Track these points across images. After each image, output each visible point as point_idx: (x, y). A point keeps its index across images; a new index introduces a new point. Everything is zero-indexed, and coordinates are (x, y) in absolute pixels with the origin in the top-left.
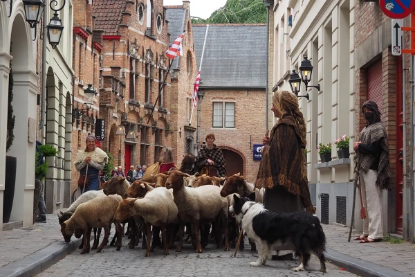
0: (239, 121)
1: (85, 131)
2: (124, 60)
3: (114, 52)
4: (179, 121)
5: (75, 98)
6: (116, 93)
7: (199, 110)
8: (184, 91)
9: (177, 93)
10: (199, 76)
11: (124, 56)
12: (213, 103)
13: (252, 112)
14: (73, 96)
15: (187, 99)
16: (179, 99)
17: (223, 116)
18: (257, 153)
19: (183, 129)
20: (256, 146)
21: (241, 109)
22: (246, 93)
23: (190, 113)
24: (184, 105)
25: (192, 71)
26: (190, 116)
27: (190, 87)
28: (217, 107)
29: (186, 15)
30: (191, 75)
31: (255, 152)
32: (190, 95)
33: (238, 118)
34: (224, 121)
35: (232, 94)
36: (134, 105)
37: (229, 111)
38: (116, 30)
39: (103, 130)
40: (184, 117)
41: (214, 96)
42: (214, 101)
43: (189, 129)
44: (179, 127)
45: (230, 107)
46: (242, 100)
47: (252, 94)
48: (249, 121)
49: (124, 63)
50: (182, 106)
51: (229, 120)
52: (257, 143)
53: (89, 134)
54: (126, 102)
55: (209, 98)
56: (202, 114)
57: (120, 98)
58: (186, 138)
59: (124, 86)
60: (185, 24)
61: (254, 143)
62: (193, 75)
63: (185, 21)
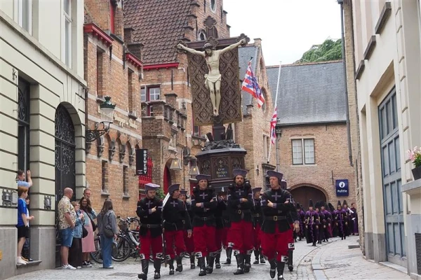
0: (320, 157)
1: (115, 162)
2: (184, 89)
3: (172, 81)
4: (255, 159)
5: (90, 117)
6: (171, 123)
7: (278, 148)
8: (260, 127)
9: (251, 130)
10: (275, 113)
11: (184, 84)
12: (292, 140)
13: (332, 147)
14: (86, 113)
15: (264, 136)
16: (254, 136)
17: (303, 153)
18: (340, 189)
19: (260, 166)
20: (338, 181)
21: (320, 144)
22: (325, 128)
23: (268, 150)
24: (261, 143)
25: (267, 109)
26: (268, 153)
27: (266, 125)
28: (296, 144)
29: (258, 52)
30: (267, 112)
31: (338, 188)
32: (267, 132)
33: (318, 153)
34: (303, 158)
35: (310, 130)
36: (198, 139)
37: (309, 147)
38: (174, 58)
39: (145, 162)
40: (261, 155)
41: (293, 133)
42: (293, 138)
43: (266, 167)
44: (255, 164)
45: (309, 144)
46: (321, 135)
47: (331, 129)
48: (330, 157)
49: (183, 92)
50: (257, 143)
51: (309, 157)
52: (339, 178)
53: (125, 168)
54: (189, 136)
55: (287, 135)
56: (280, 152)
57: (179, 131)
58: (264, 176)
59: (185, 118)
60: (257, 61)
61: (335, 178)
62: (269, 112)
63: (257, 58)
